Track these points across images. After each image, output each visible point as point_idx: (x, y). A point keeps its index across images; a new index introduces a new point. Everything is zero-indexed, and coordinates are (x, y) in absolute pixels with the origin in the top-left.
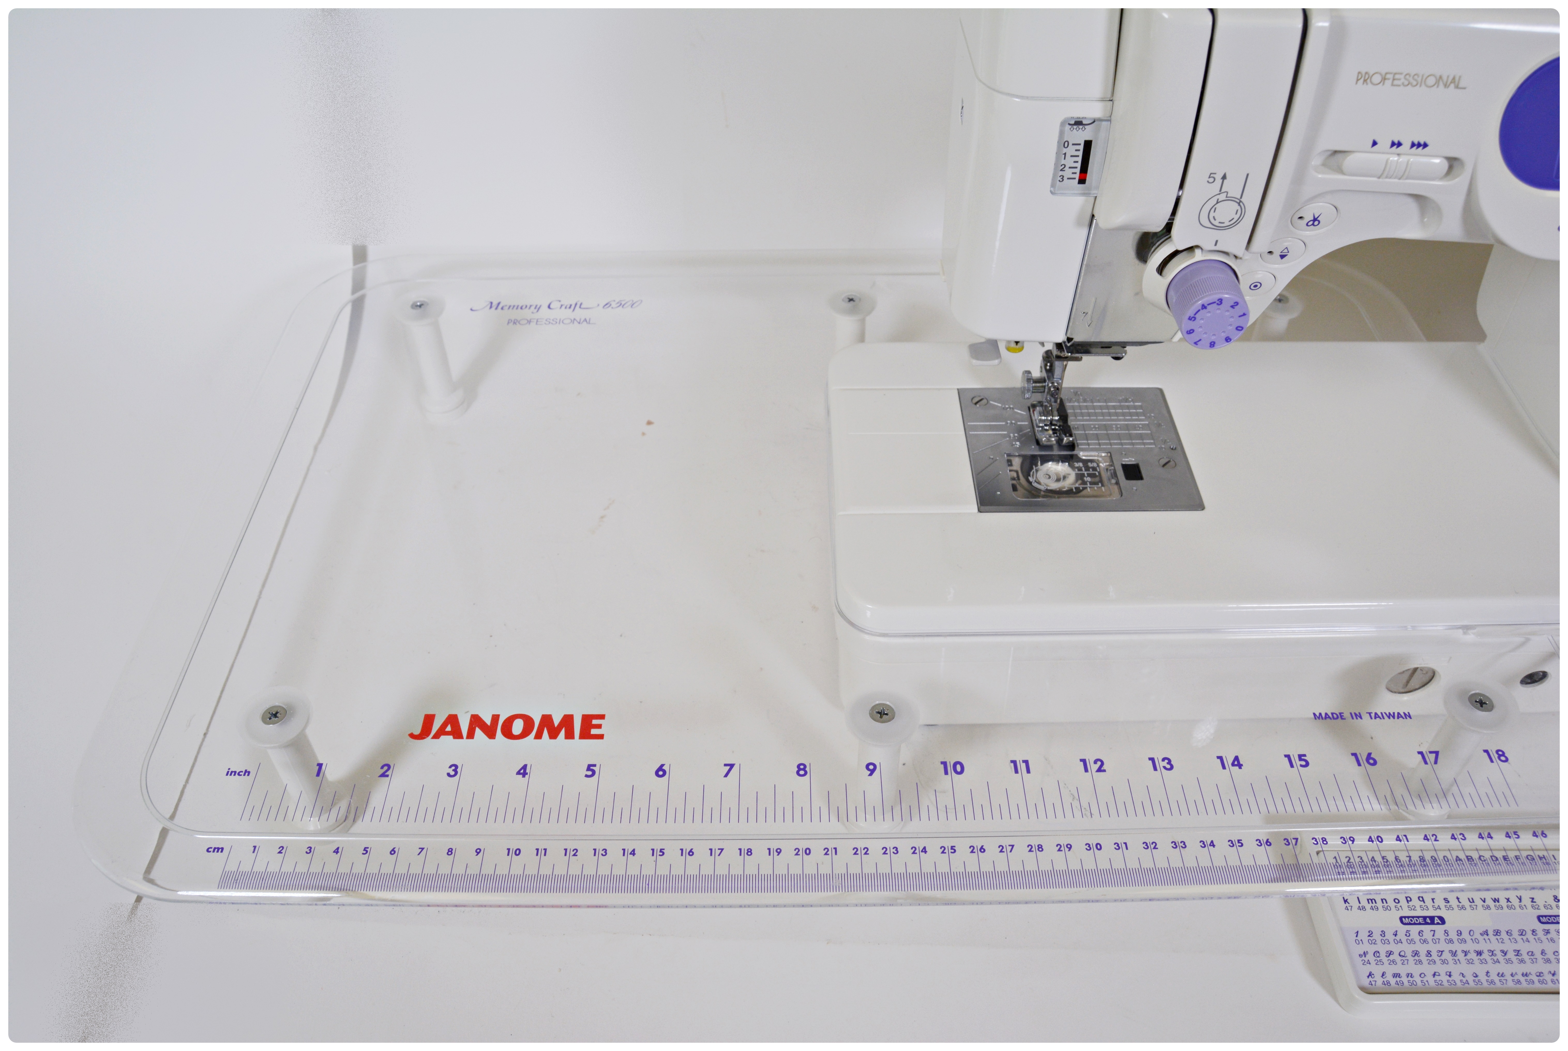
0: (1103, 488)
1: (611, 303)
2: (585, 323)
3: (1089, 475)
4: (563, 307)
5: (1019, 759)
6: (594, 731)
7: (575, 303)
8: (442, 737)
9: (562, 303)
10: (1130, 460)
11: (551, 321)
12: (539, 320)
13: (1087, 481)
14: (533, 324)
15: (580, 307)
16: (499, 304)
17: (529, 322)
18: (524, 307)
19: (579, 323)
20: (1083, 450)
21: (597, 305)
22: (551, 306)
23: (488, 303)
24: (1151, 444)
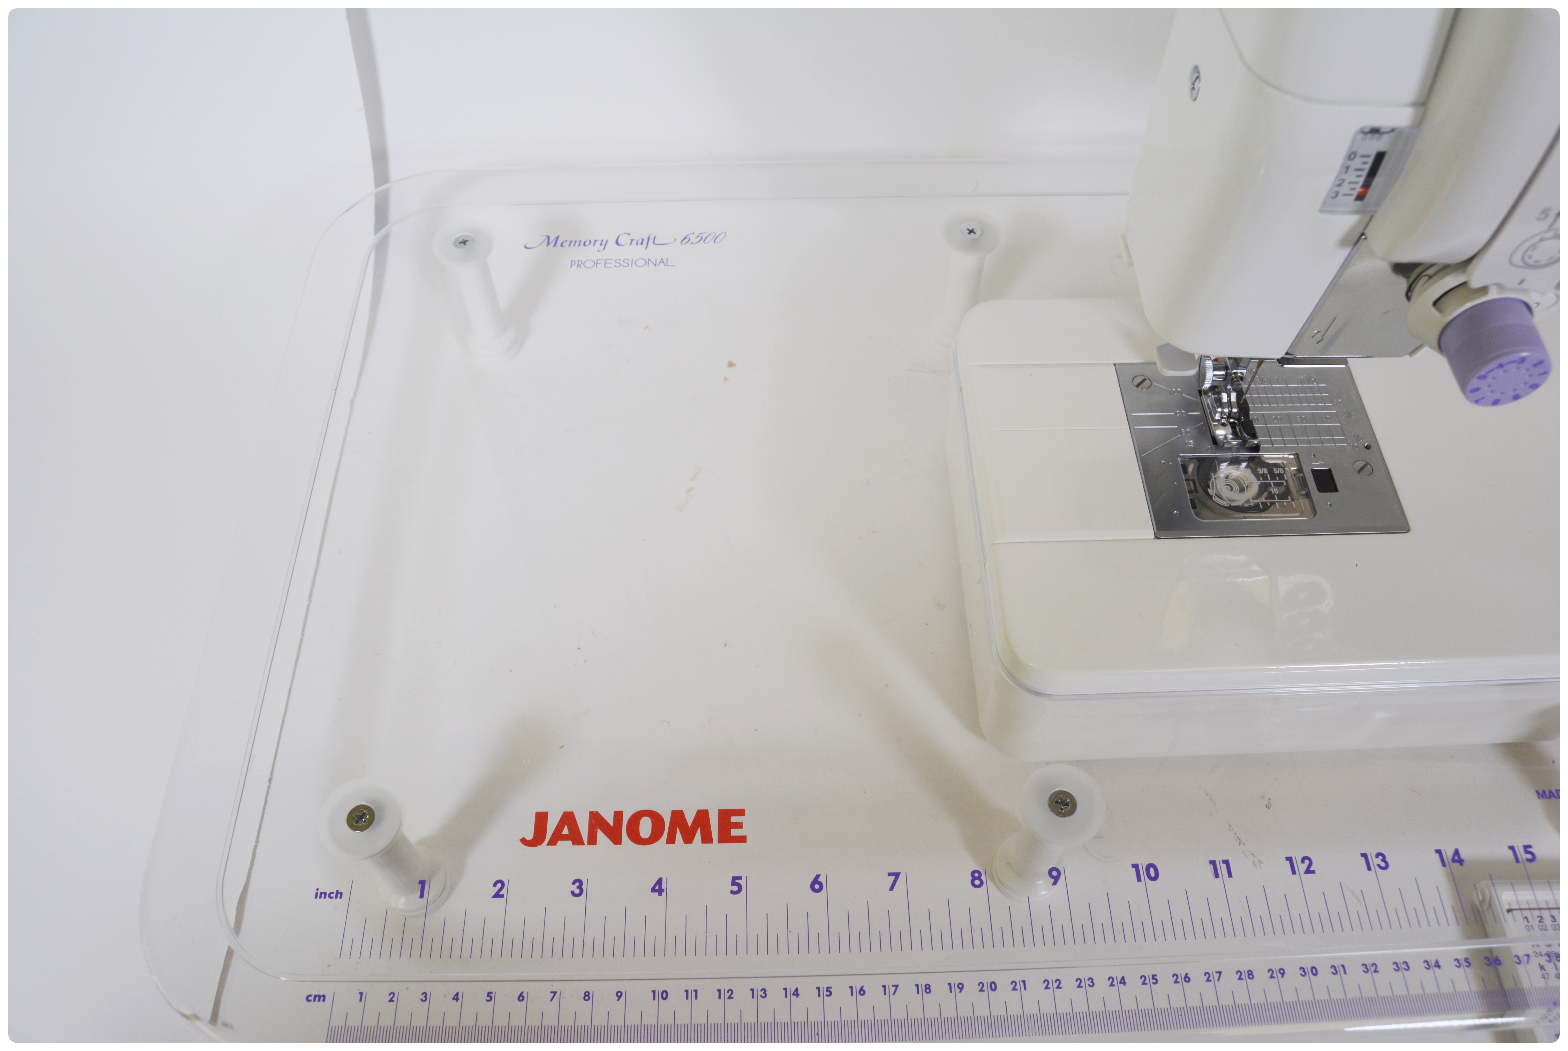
0: (1293, 503)
1: (691, 236)
2: (662, 264)
3: (1275, 484)
4: (634, 242)
5: (1218, 859)
6: (735, 832)
7: (647, 237)
8: (560, 843)
9: (631, 237)
10: (1320, 465)
11: (622, 263)
12: (607, 262)
13: (1275, 494)
14: (601, 266)
15: (654, 243)
16: (557, 238)
17: (596, 264)
18: (587, 243)
19: (655, 265)
20: (1268, 450)
21: (674, 239)
22: (620, 242)
23: (545, 237)
24: (1341, 441)
